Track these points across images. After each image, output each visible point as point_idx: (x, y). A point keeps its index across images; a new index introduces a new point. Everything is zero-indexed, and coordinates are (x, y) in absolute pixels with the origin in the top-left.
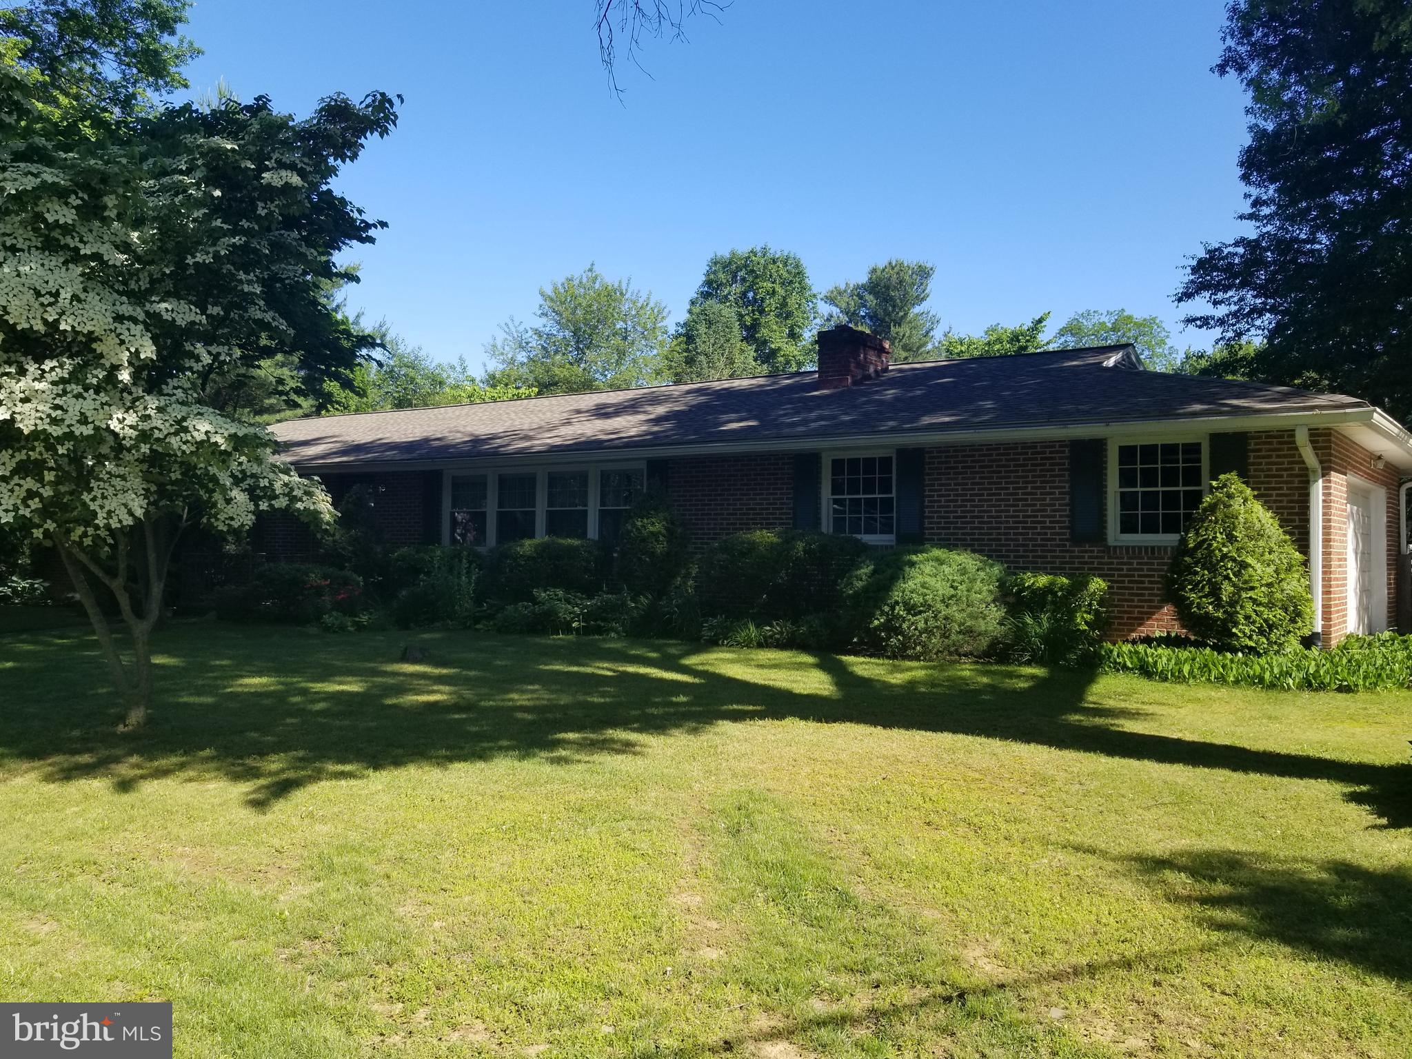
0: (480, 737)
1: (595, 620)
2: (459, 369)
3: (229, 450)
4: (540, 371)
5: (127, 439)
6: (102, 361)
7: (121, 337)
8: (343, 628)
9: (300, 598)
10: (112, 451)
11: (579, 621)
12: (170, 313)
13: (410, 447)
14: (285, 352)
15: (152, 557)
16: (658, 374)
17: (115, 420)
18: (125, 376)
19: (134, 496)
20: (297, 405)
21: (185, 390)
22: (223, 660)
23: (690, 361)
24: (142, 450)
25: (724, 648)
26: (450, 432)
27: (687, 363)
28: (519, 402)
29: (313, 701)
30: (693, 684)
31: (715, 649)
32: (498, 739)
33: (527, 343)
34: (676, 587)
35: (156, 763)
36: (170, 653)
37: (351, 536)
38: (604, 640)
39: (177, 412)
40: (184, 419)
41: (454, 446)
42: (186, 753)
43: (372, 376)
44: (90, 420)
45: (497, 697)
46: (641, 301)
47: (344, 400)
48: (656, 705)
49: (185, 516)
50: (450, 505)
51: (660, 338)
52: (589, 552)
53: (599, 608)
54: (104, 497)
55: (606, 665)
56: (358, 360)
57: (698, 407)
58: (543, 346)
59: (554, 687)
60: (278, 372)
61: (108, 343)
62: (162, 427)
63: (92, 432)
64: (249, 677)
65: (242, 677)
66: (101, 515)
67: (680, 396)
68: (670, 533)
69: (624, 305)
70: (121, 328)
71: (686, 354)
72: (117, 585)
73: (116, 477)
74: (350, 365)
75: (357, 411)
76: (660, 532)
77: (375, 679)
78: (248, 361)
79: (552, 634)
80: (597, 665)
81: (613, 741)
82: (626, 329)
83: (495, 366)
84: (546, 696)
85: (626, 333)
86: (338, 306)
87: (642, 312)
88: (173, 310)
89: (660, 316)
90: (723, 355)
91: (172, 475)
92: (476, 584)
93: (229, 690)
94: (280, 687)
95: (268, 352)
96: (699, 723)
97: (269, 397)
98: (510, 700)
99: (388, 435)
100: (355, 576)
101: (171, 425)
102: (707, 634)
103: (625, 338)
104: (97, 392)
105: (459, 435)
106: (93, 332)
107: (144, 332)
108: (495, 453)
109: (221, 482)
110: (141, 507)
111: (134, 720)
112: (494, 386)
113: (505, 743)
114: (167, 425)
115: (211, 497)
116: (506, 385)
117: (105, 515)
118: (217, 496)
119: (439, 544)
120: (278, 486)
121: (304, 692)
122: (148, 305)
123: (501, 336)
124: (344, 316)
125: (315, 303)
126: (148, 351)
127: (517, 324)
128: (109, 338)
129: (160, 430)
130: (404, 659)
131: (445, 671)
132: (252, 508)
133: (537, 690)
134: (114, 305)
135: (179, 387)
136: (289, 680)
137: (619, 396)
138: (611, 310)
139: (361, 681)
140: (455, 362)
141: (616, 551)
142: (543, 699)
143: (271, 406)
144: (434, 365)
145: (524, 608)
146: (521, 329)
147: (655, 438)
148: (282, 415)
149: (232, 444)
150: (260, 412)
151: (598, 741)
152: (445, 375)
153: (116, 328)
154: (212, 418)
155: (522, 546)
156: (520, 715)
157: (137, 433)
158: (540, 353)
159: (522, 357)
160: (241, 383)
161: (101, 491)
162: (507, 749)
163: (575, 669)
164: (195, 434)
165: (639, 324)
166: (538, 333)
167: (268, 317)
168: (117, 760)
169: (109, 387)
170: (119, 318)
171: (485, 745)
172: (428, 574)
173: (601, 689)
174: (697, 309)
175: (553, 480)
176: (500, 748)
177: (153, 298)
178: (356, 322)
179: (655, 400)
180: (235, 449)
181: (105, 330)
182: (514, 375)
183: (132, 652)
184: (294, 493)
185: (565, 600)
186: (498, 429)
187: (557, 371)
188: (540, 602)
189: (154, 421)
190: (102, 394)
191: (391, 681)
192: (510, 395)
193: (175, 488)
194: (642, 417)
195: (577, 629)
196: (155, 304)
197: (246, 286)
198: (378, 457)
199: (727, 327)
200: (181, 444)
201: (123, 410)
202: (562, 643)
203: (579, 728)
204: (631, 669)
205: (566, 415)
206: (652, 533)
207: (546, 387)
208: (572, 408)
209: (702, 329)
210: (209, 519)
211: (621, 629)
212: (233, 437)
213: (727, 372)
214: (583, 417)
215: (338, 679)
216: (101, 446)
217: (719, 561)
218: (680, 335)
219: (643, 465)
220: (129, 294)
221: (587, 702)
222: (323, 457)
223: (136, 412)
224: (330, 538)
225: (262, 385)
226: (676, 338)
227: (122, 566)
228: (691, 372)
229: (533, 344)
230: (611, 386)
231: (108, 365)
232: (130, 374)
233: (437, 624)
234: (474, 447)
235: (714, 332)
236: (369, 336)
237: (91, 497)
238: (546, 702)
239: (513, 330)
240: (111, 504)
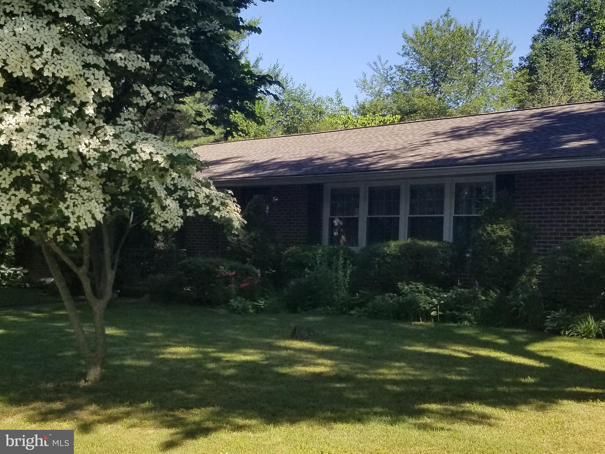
0: (358, 403)
1: (451, 310)
2: (335, 101)
3: (167, 167)
4: (402, 102)
5: (92, 159)
6: (75, 99)
7: (89, 80)
8: (245, 310)
9: (213, 285)
10: (80, 169)
11: (436, 310)
12: (123, 61)
13: (298, 165)
14: (202, 91)
15: (107, 251)
16: (504, 101)
17: (83, 144)
18: (90, 111)
19: (96, 204)
20: (211, 133)
21: (133, 122)
22: (155, 332)
23: (532, 90)
24: (103, 168)
25: (566, 338)
26: (330, 152)
27: (529, 91)
28: (386, 127)
29: (224, 368)
30: (539, 368)
31: (558, 338)
32: (373, 406)
33: (392, 78)
34: (522, 284)
35: (109, 412)
36: (118, 327)
37: (251, 237)
38: (458, 327)
39: (129, 138)
40: (134, 143)
41: (333, 164)
42: (131, 404)
43: (267, 108)
44: (65, 146)
45: (370, 371)
46: (490, 39)
47: (245, 128)
48: (507, 384)
49: (131, 219)
50: (329, 213)
51: (506, 71)
52: (445, 252)
53: (454, 300)
54: (75, 205)
55: (461, 348)
56: (260, 95)
57: (542, 128)
58: (404, 80)
59: (417, 365)
60: (196, 107)
61: (78, 85)
62: (117, 150)
63: (66, 156)
64: (176, 346)
65: (170, 346)
66: (73, 219)
67: (525, 120)
68: (517, 239)
69: (475, 44)
70: (88, 74)
71: (528, 84)
72: (82, 272)
73: (84, 189)
74: (253, 99)
75: (256, 137)
76: (507, 236)
77: (272, 352)
78: (176, 97)
79: (414, 321)
80: (453, 348)
81: (470, 413)
82: (476, 64)
83: (364, 98)
84: (413, 373)
85: (476, 67)
86: (242, 53)
87: (490, 49)
88: (125, 59)
89: (507, 52)
90: (562, 83)
91: (122, 188)
92: (350, 277)
93: (161, 356)
94: (199, 356)
95: (190, 91)
96: (546, 401)
97: (189, 127)
98: (381, 374)
99: (280, 156)
100: (254, 268)
101: (124, 148)
102: (550, 325)
103: (475, 72)
104: (71, 125)
105: (337, 155)
106: (68, 77)
107: (105, 77)
108: (367, 170)
109: (159, 195)
110: (101, 213)
111: (92, 377)
112: (364, 115)
113: (378, 409)
114: (121, 148)
115: (150, 206)
116: (374, 113)
117: (76, 220)
118: (155, 206)
119: (321, 244)
120: (201, 197)
121: (217, 360)
122: (107, 55)
123: (370, 73)
124: (246, 61)
125: (226, 50)
126: (108, 91)
127: (383, 63)
128: (80, 82)
129: (116, 152)
130: (294, 336)
131: (327, 348)
132: (181, 213)
133: (404, 367)
134: (83, 56)
135: (129, 119)
136: (205, 350)
137: (472, 120)
138: (463, 48)
139: (261, 353)
140: (333, 96)
141: (469, 252)
142: (409, 375)
143: (191, 133)
144: (315, 98)
145: (390, 298)
146: (387, 66)
147: (504, 156)
148: (198, 141)
149: (169, 163)
150: (182, 138)
151: (458, 413)
152: (324, 107)
153: (84, 73)
154: (154, 142)
155: (388, 246)
156: (389, 387)
157: (99, 154)
158: (403, 86)
159: (387, 90)
160: (170, 115)
161: (73, 201)
162: (381, 414)
163: (434, 350)
164: (142, 155)
165: (487, 59)
166: (400, 69)
167: (195, 63)
168: (80, 407)
169: (79, 119)
170: (87, 66)
171: (362, 410)
172: (311, 268)
173: (458, 369)
174: (539, 45)
175: (414, 192)
176: (375, 414)
177: (111, 50)
178: (256, 66)
179: (501, 123)
180: (172, 166)
181: (77, 75)
182: (380, 105)
183: (92, 324)
184: (214, 204)
185: (425, 292)
186: (369, 149)
187: (416, 100)
188: (403, 294)
189: (112, 145)
190: (74, 126)
191: (284, 353)
192: (377, 122)
193: (124, 198)
194: (491, 138)
195: (435, 318)
196: (112, 55)
197: (179, 38)
198: (272, 173)
199: (566, 59)
200: (131, 163)
201: (89, 137)
202: (422, 328)
203: (442, 400)
204: (484, 352)
205: (425, 138)
206: (500, 237)
207: (407, 114)
208: (431, 131)
209: (544, 62)
210: (148, 223)
211: (473, 318)
212: (170, 157)
213: (565, 99)
214: (440, 138)
215: (244, 350)
216: (72, 165)
217: (562, 262)
218: (524, 67)
219: (492, 179)
220: (94, 47)
221: (446, 379)
222: (230, 174)
223: (98, 138)
224: (235, 238)
225: (184, 117)
226: (520, 70)
227: (86, 258)
228: (533, 99)
229: (397, 79)
230: (462, 112)
231: (78, 102)
232: (94, 110)
233: (319, 309)
234: (350, 165)
235: (554, 64)
236: (268, 75)
237: (65, 205)
238: (411, 378)
239: (380, 67)
240: (80, 211)
